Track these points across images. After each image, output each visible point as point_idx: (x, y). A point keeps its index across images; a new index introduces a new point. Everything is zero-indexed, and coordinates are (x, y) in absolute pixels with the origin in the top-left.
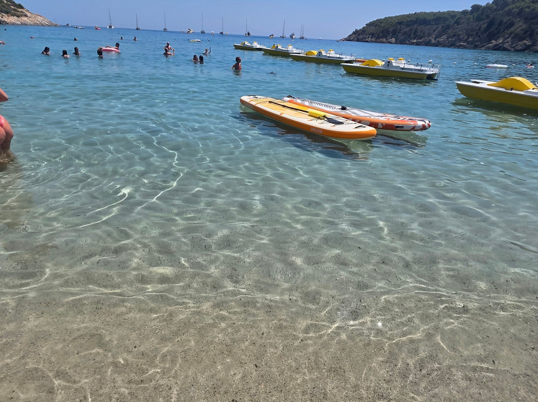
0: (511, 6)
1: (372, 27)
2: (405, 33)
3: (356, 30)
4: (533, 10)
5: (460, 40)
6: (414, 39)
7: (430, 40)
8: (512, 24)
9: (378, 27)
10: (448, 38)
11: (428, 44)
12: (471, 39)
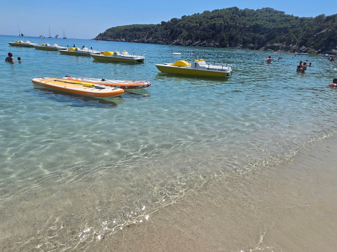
0: (179, 23)
1: (110, 32)
2: (130, 36)
3: (100, 33)
4: (189, 25)
5: (159, 40)
6: (135, 39)
7: (144, 40)
8: (181, 32)
9: (113, 32)
10: (153, 39)
11: (143, 42)
12: (164, 40)
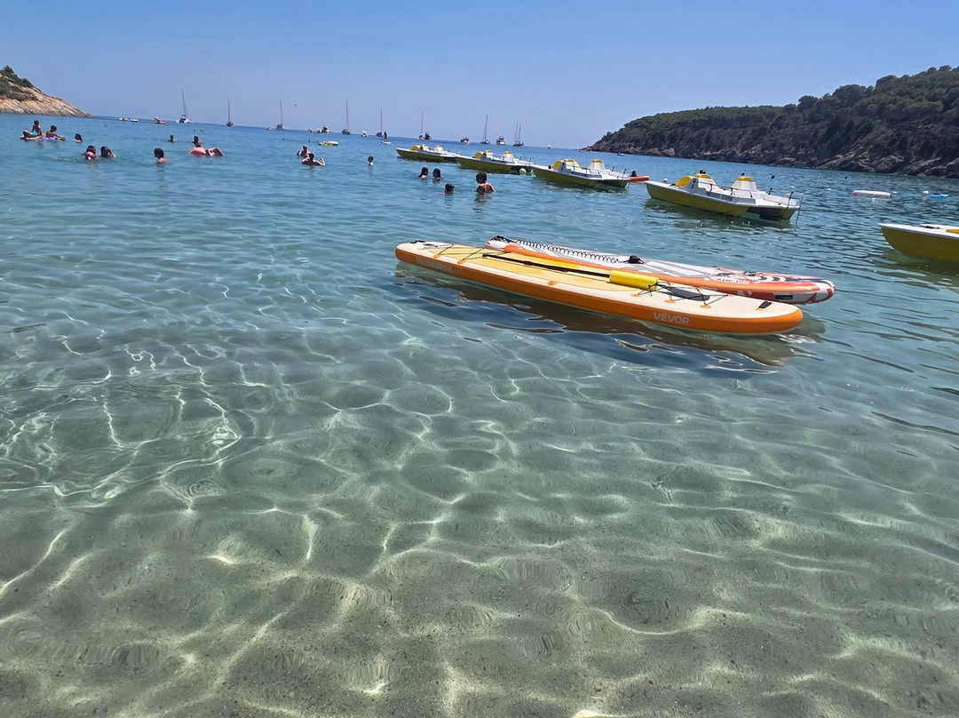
0: (865, 100)
1: (635, 130)
2: (691, 140)
3: (609, 133)
4: (902, 106)
5: (784, 153)
6: (706, 151)
7: (734, 153)
8: (869, 129)
9: (644, 130)
10: (763, 150)
11: (730, 158)
12: (801, 152)
